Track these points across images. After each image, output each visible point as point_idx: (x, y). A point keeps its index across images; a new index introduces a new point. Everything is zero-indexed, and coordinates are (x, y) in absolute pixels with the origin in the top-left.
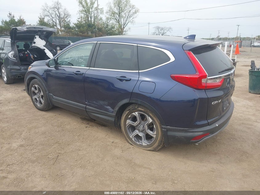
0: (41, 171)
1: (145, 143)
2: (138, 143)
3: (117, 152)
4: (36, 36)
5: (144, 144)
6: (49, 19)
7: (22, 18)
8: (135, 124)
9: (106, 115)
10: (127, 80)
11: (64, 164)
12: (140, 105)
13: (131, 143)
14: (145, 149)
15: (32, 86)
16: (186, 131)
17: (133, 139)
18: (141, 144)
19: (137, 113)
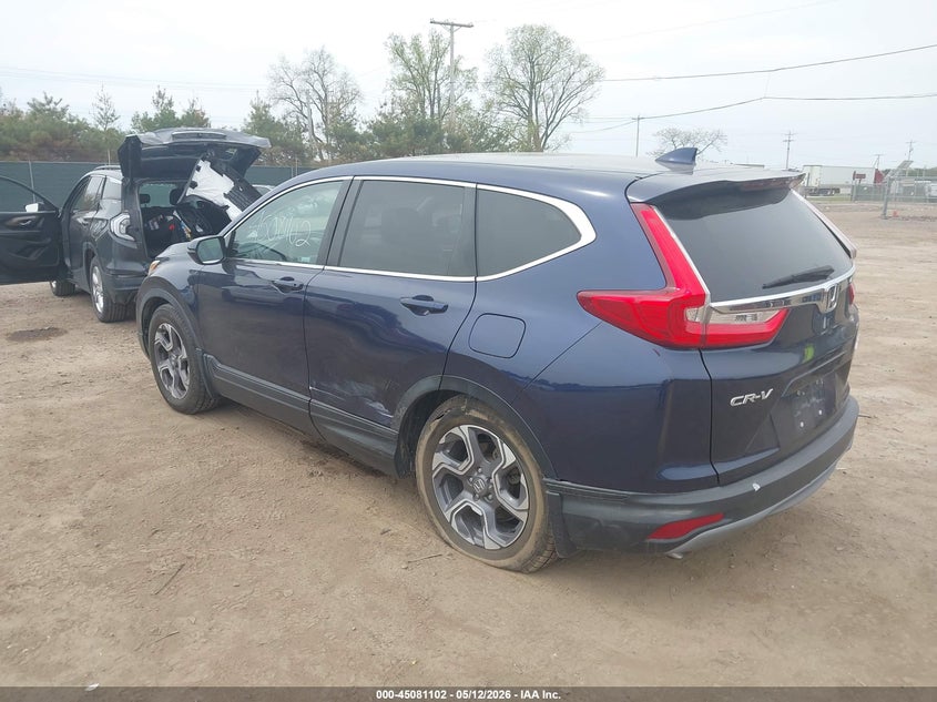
0: (109, 614)
1: (491, 538)
2: (469, 539)
3: (389, 566)
4: (201, 163)
5: (489, 545)
6: (292, 107)
7: (197, 108)
8: (460, 468)
9: (369, 433)
10: (434, 311)
11: (191, 596)
12: (475, 401)
13: (447, 537)
14: (492, 562)
15: (156, 329)
16: (629, 503)
17: (454, 525)
18: (479, 542)
19: (465, 428)
